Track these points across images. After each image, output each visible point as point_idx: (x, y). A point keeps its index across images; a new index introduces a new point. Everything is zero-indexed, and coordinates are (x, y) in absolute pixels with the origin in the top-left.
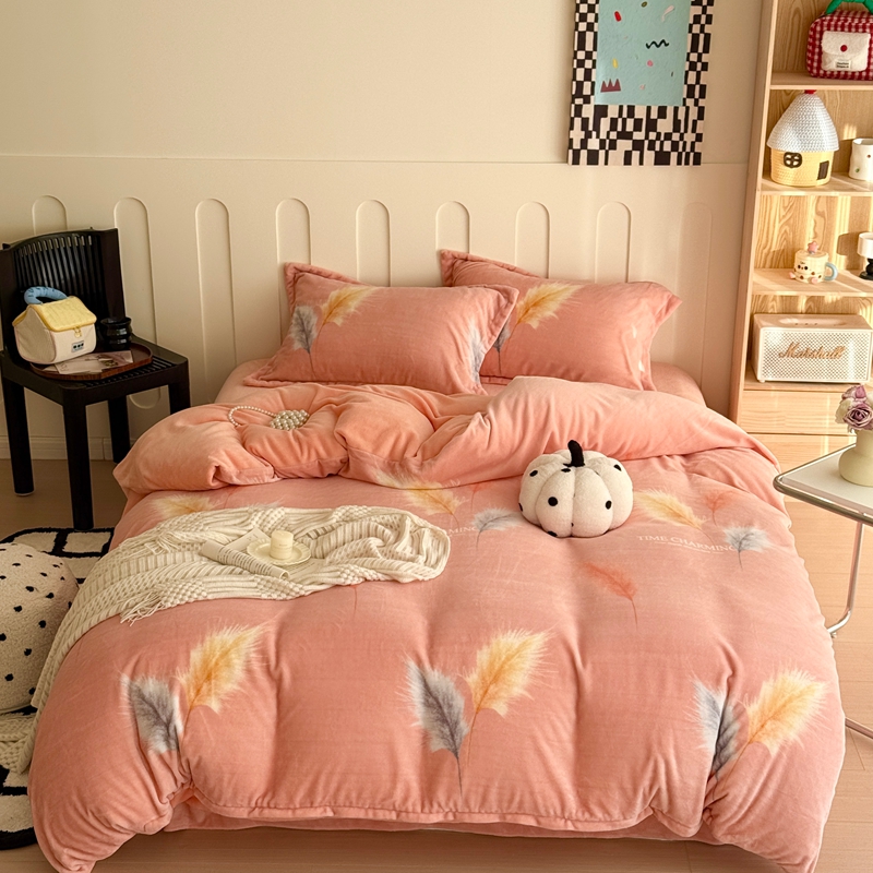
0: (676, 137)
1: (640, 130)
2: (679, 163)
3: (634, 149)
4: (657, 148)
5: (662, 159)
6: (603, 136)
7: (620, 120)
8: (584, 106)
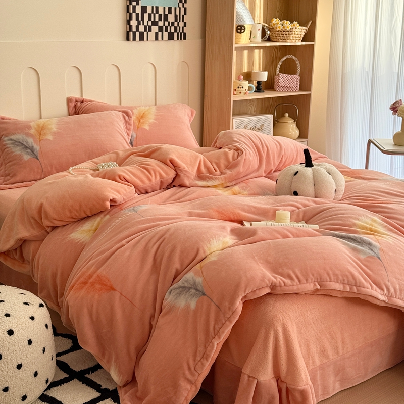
0: (176, 24)
1: (161, 21)
2: (178, 39)
3: (159, 31)
4: (169, 31)
5: (171, 37)
6: (146, 24)
7: (152, 15)
8: (137, 6)
